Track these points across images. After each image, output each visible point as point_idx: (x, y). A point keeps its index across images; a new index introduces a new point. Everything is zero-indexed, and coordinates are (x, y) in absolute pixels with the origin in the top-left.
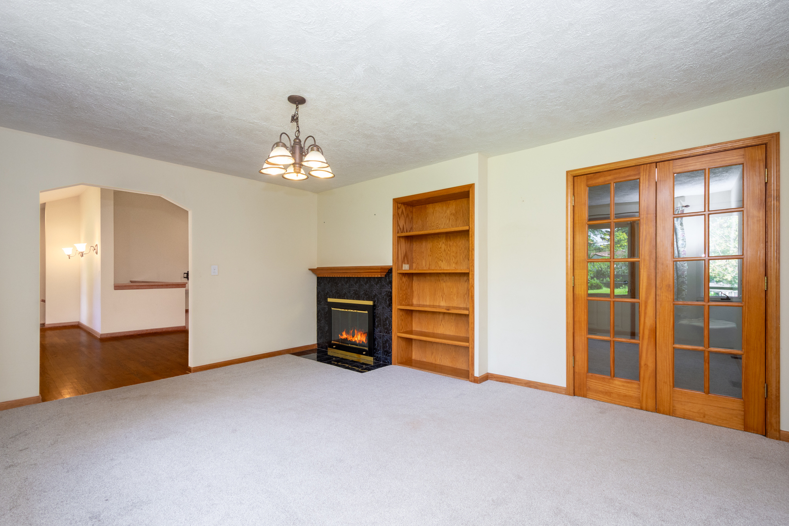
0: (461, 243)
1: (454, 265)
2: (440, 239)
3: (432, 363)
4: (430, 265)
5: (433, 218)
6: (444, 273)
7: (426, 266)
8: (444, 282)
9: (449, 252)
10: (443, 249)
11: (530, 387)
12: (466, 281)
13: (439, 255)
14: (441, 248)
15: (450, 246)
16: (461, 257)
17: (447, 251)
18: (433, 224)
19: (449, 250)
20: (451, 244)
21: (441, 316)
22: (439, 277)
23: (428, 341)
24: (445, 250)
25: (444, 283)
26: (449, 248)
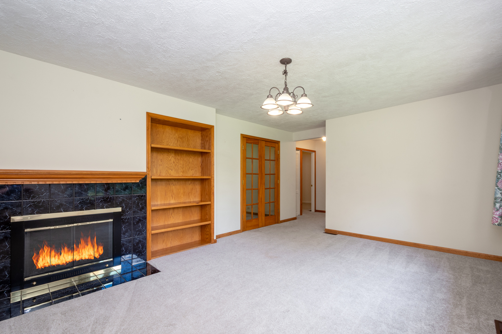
0: (186, 158)
1: (181, 173)
2: (170, 154)
3: (163, 249)
4: (160, 172)
5: (164, 136)
6: (173, 179)
7: (156, 173)
8: (174, 185)
9: (177, 164)
10: (173, 161)
11: (231, 235)
12: (190, 184)
13: (169, 165)
14: (170, 160)
15: (178, 160)
16: (187, 168)
17: (176, 163)
18: (163, 141)
19: (177, 162)
20: (179, 158)
21: (171, 211)
22: (169, 182)
23: (159, 233)
24: (174, 162)
25: (174, 187)
26: (177, 161)
